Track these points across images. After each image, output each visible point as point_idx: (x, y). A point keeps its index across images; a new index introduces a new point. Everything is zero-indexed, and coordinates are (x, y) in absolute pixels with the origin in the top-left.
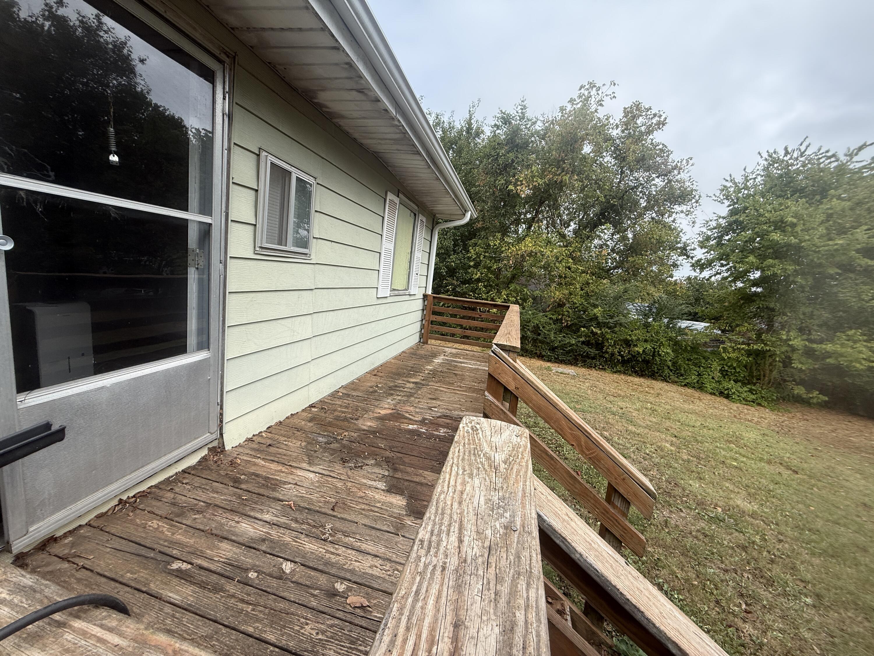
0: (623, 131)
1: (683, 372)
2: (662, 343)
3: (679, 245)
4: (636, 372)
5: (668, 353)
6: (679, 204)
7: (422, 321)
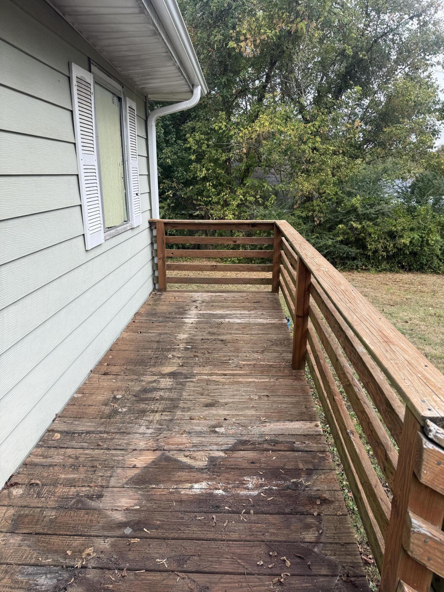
3: (438, 107)
4: (403, 267)
5: (437, 241)
6: (435, 54)
7: (153, 258)
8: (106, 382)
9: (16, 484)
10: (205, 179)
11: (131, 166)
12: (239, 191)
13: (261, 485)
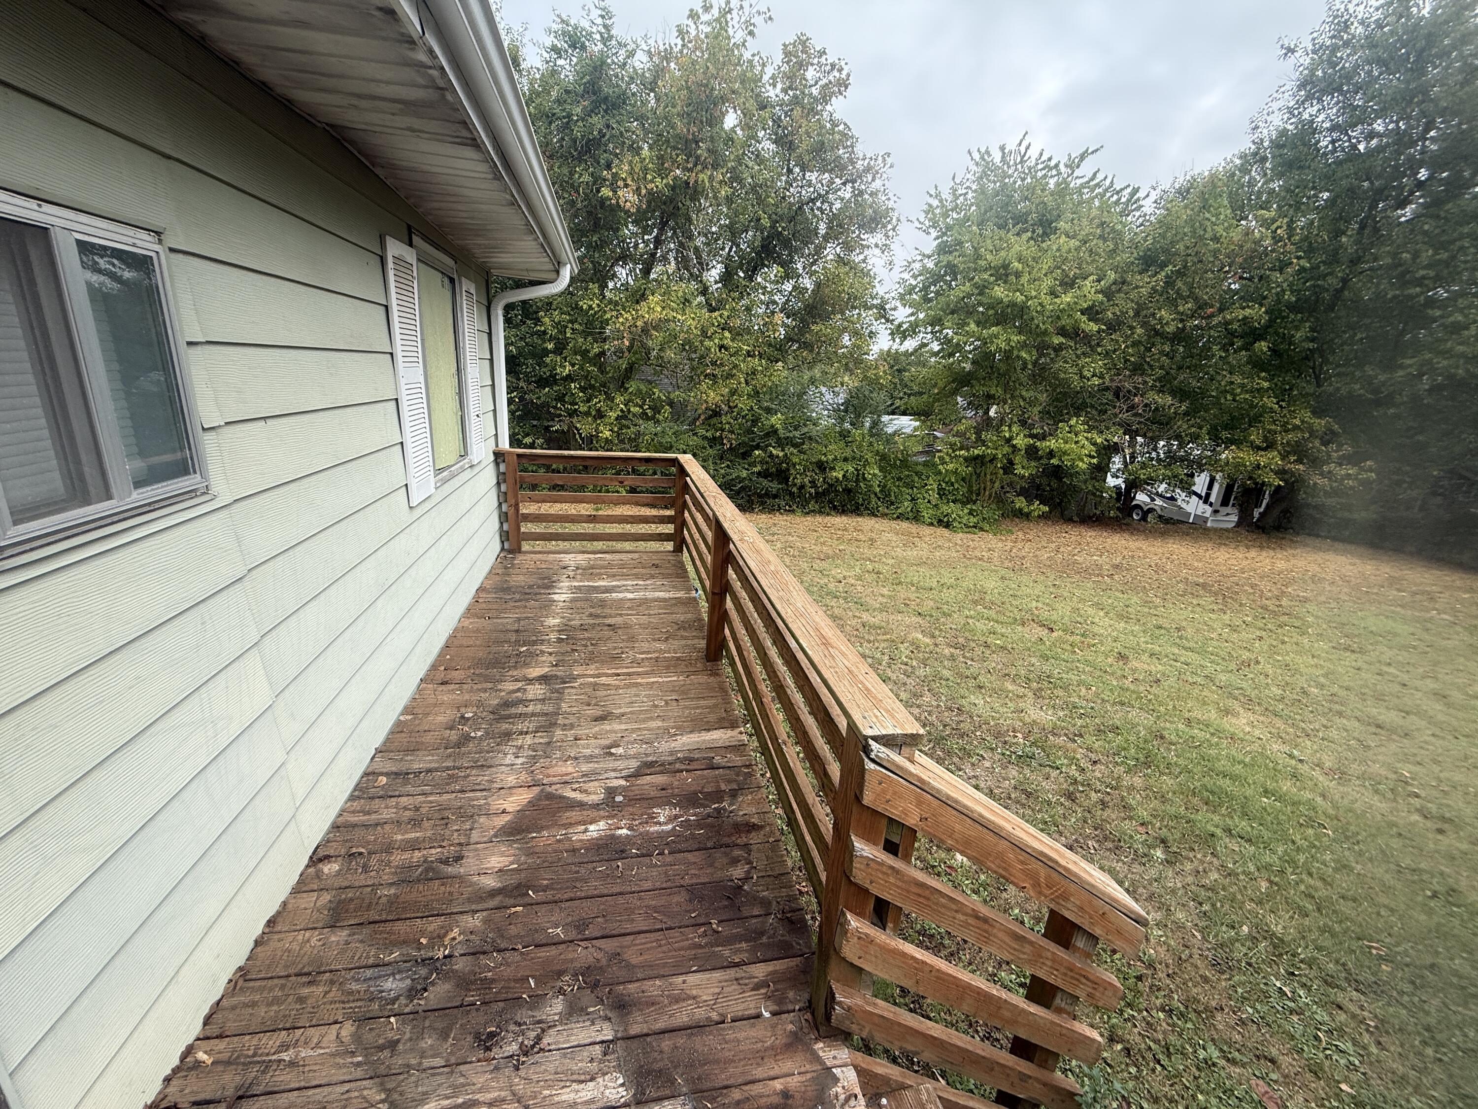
0: (785, 91)
2: (867, 460)
3: (875, 302)
4: (835, 508)
6: (872, 233)
7: (500, 504)
8: (446, 696)
9: (327, 858)
10: (569, 378)
11: (469, 376)
12: (619, 399)
13: (676, 817)
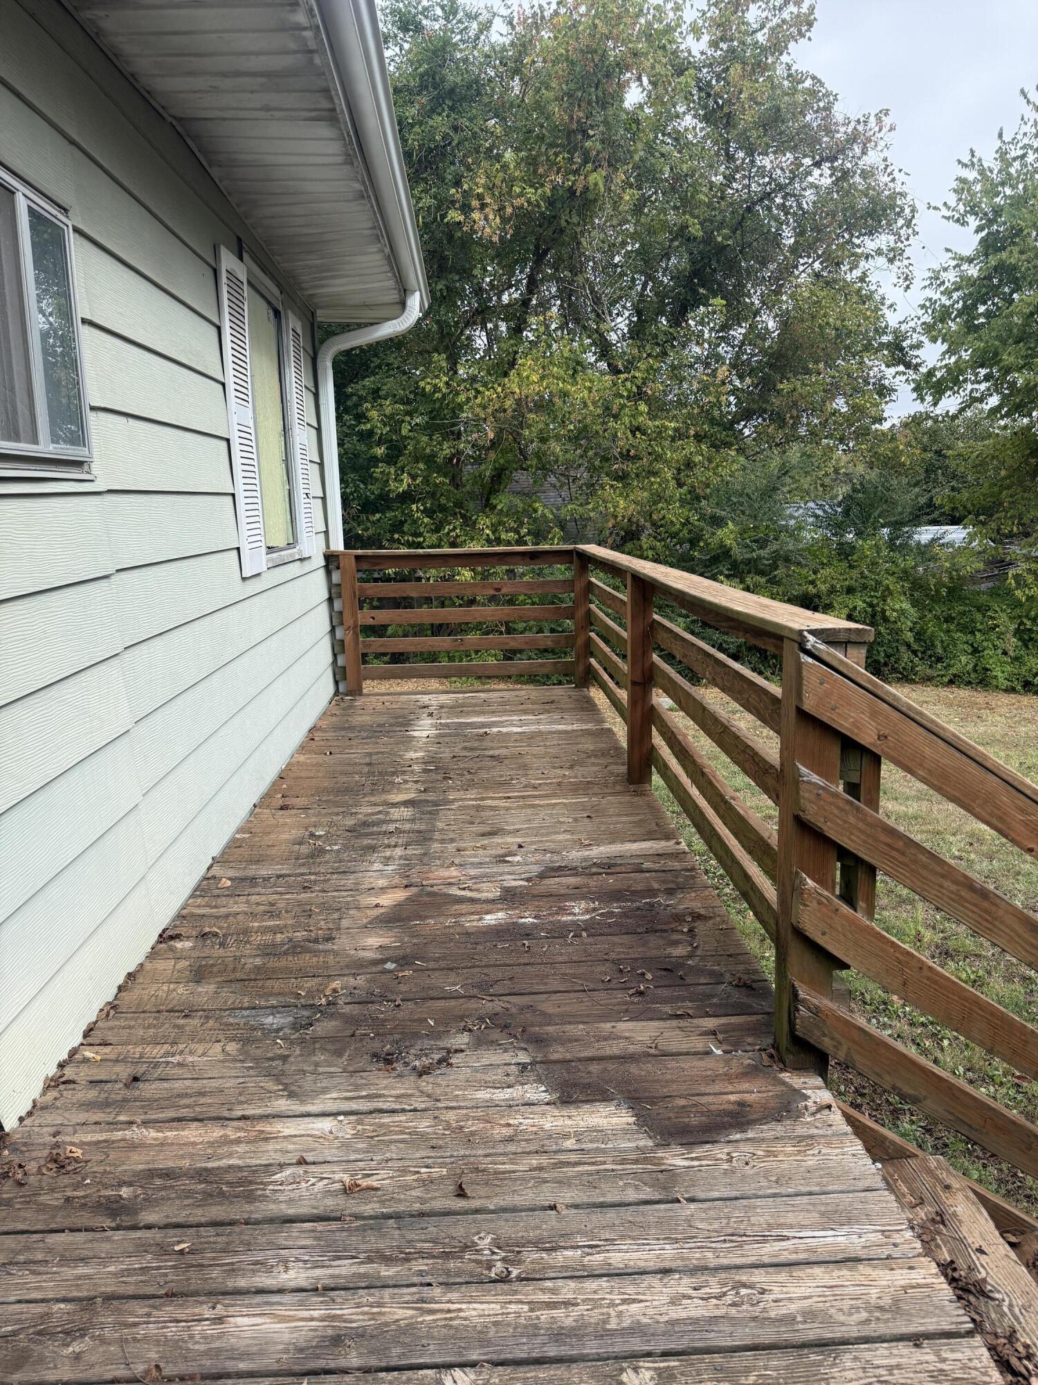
0: (714, 44)
1: (940, 650)
2: (888, 588)
3: (885, 339)
5: (902, 612)
6: (871, 234)
7: (333, 631)
8: (289, 818)
9: (177, 937)
10: (409, 497)
11: (296, 439)
12: (484, 522)
13: (594, 910)
